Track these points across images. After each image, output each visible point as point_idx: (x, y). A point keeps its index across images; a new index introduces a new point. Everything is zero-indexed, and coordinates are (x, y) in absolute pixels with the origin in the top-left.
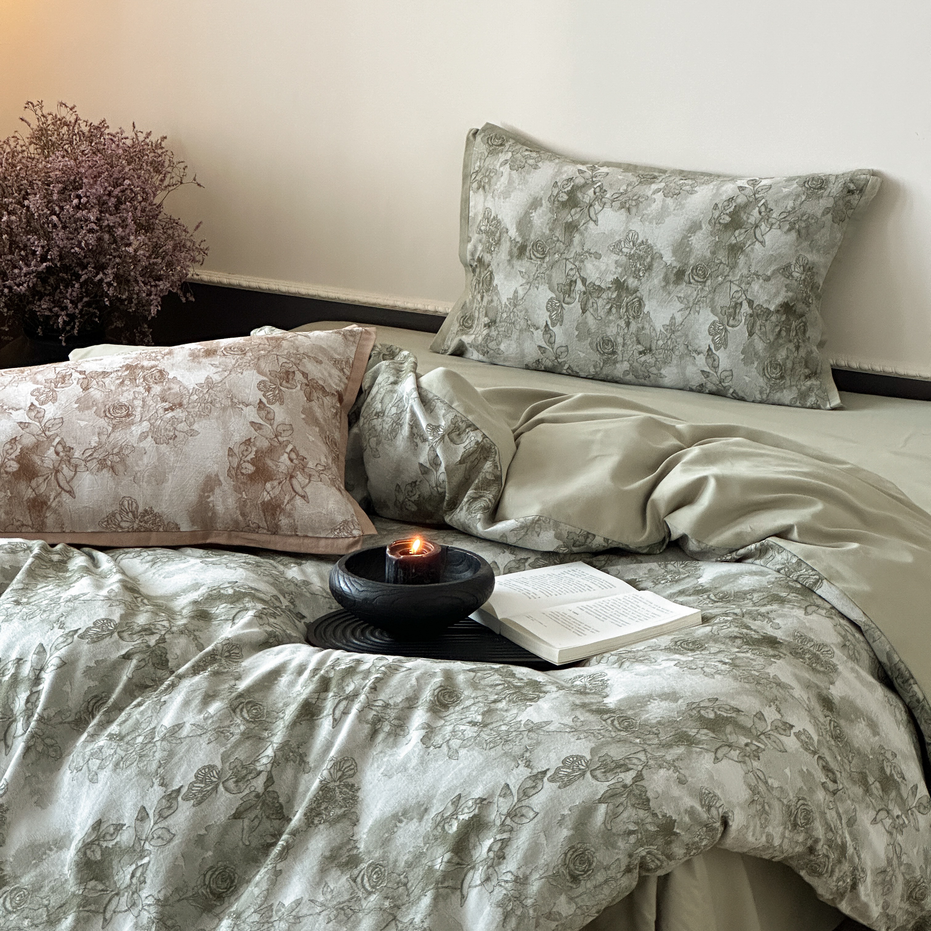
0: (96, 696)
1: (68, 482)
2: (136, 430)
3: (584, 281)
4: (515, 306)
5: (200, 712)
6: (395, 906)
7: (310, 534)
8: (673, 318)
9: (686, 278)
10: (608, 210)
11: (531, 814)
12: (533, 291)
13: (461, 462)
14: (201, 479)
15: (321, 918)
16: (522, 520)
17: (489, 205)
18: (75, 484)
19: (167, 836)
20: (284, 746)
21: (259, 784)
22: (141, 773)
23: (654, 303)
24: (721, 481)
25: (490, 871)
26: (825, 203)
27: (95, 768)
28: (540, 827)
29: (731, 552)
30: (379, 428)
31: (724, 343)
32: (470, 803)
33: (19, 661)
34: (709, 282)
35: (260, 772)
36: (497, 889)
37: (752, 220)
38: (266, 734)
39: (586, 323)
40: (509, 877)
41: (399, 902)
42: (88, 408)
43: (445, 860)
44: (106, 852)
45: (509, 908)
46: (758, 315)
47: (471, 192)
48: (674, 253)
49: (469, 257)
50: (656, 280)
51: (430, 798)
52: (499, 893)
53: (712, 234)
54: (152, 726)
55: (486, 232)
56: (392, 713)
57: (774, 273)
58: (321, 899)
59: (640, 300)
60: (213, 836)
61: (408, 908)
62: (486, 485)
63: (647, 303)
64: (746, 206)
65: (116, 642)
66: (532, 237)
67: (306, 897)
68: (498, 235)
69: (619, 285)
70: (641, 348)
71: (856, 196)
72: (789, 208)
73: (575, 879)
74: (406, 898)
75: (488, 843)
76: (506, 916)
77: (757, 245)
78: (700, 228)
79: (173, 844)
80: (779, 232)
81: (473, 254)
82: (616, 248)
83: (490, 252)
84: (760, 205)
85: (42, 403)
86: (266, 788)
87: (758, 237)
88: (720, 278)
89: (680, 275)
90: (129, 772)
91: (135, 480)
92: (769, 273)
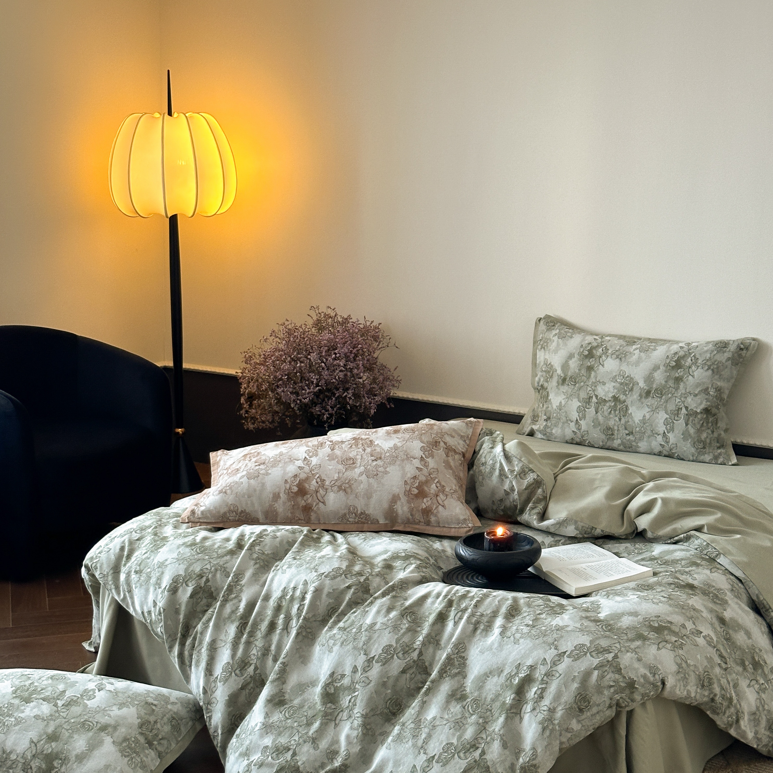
0: (333, 608)
1: (322, 498)
2: (357, 471)
3: (597, 396)
4: (560, 410)
5: (385, 617)
6: (485, 722)
7: (446, 526)
8: (644, 416)
9: (651, 395)
10: (609, 359)
11: (558, 675)
12: (570, 402)
13: (525, 489)
14: (390, 497)
15: (446, 727)
16: (557, 519)
17: (547, 357)
18: (325, 498)
19: (367, 681)
20: (428, 636)
21: (415, 655)
22: (355, 648)
23: (634, 408)
24: (665, 501)
25: (536, 704)
26: (727, 355)
27: (331, 645)
28: (562, 681)
29: (670, 539)
30: (483, 471)
31: (672, 429)
32: (525, 668)
33: (295, 588)
34: (664, 397)
35: (416, 649)
36: (539, 714)
37: (687, 364)
38: (419, 629)
39: (598, 419)
40: (545, 708)
41: (487, 720)
42: (334, 459)
43: (512, 698)
44: (336, 689)
45: (545, 725)
46: (691, 415)
47: (538, 350)
48: (645, 382)
49: (536, 384)
50: (635, 396)
51: (504, 665)
52: (540, 717)
53: (666, 371)
54: (360, 623)
55: (545, 371)
56: (485, 619)
57: (699, 392)
58: (446, 717)
59: (627, 407)
60: (391, 682)
61: (492, 723)
62: (539, 501)
63: (630, 408)
64: (684, 357)
65: (343, 579)
66: (569, 374)
67: (439, 716)
68: (551, 372)
69: (615, 399)
70: (627, 432)
71: (745, 351)
72: (707, 358)
73: (581, 710)
74: (491, 718)
75: (534, 690)
76: (544, 729)
77: (690, 377)
78: (659, 368)
79: (370, 685)
80: (702, 371)
81: (538, 383)
82: (614, 379)
83: (547, 382)
84: (691, 356)
85: (311, 457)
86: (419, 657)
87: (691, 373)
88: (670, 395)
89: (648, 393)
90: (348, 647)
91: (356, 496)
92: (696, 392)
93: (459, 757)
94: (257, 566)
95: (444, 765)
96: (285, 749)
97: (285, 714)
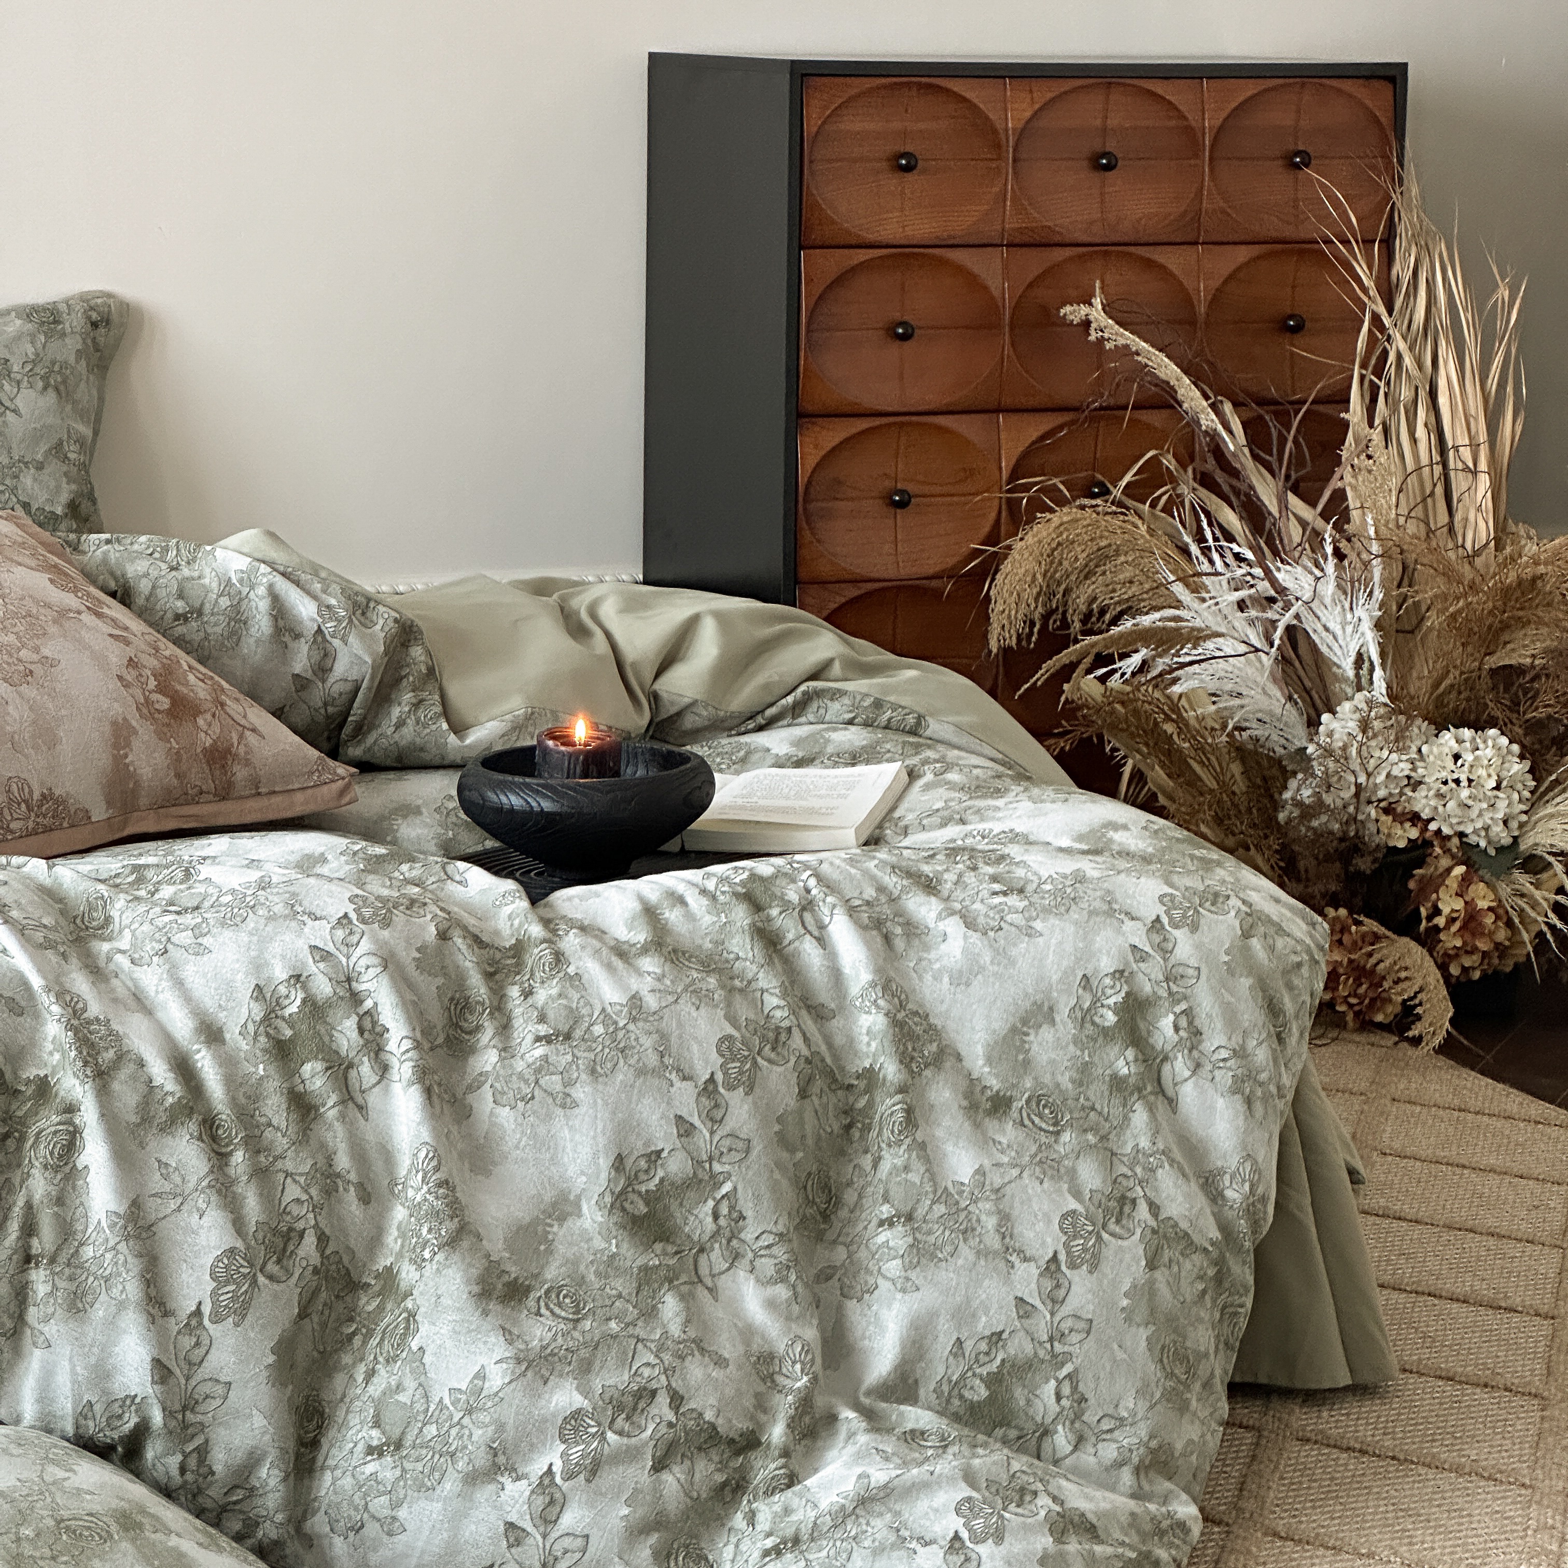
5: (639, 974)
6: (1101, 1138)
7: (279, 788)
11: (1193, 972)
13: (386, 652)
14: (106, 729)
15: (1026, 1180)
19: (741, 1145)
20: (784, 991)
21: (799, 1044)
22: (641, 1073)
25: (1195, 1053)
28: (1214, 983)
29: (752, 717)
32: (1108, 981)
33: (299, 979)
35: (789, 1029)
36: (1217, 1072)
40: (1224, 1054)
41: (1104, 1132)
43: (1129, 1058)
45: (1247, 1092)
51: (1046, 994)
52: (1225, 1078)
54: (599, 1007)
57: (45, 456)
58: (1005, 1159)
60: (793, 1130)
61: (1119, 1136)
62: (423, 682)
65: (406, 921)
67: (986, 1163)
71: (102, 331)
72: (32, 357)
73: (1281, 1038)
74: (1108, 1125)
75: (1166, 1023)
76: (1248, 1102)
79: (755, 1153)
80: (32, 392)
86: (808, 1048)
87: (9, 405)
90: (620, 1077)
91: (15, 747)
92: (39, 458)
93: (1114, 1236)
94: (73, 961)
95: (1094, 1267)
96: (640, 1398)
97: (552, 1312)
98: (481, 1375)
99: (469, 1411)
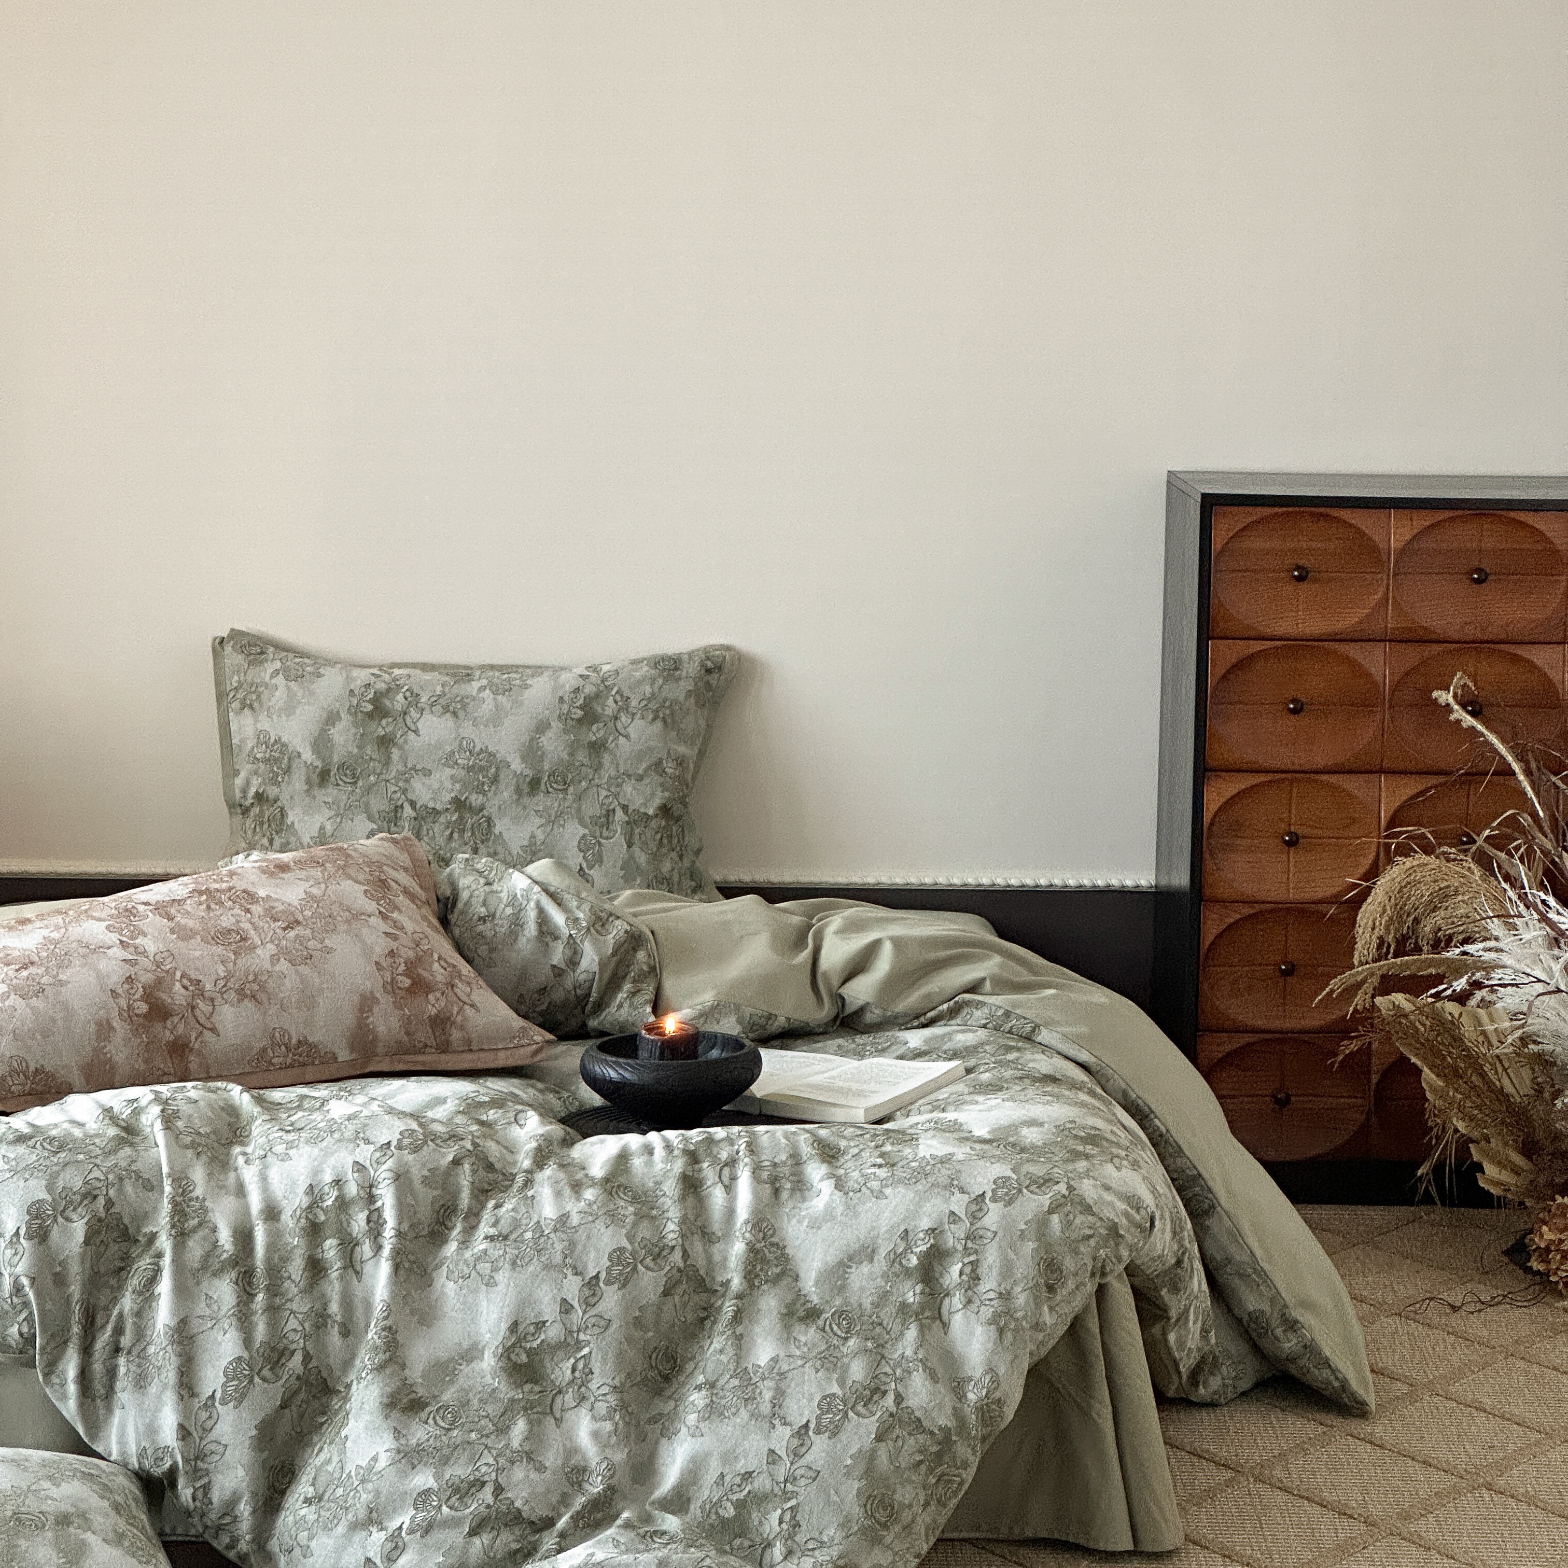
0: (443, 1205)
1: (208, 1019)
2: (265, 953)
3: (413, 804)
5: (578, 1200)
6: (878, 1346)
7: (486, 1047)
8: (533, 837)
9: (543, 787)
10: (427, 715)
11: (989, 1234)
12: (346, 823)
13: (613, 955)
14: (356, 998)
15: (807, 1369)
16: (699, 1006)
17: (265, 724)
18: (215, 1019)
19: (603, 1323)
20: (684, 1221)
21: (677, 1257)
22: (547, 1267)
23: (506, 820)
25: (970, 1293)
26: (686, 685)
27: (488, 1272)
28: (1004, 1244)
29: (917, 1018)
31: (599, 860)
32: (921, 1235)
34: (571, 789)
35: (673, 1247)
36: (982, 1308)
37: (609, 711)
38: (654, 1212)
40: (992, 1295)
41: (882, 1342)
42: (190, 937)
43: (918, 1291)
44: (530, 1353)
45: (1002, 1324)
46: (635, 822)
47: (231, 714)
48: (524, 759)
49: (238, 795)
50: (506, 793)
51: (874, 1240)
52: (987, 1312)
53: (565, 731)
54: (535, 1220)
55: (266, 761)
56: (784, 1171)
57: (646, 771)
58: (798, 1352)
59: (489, 820)
60: (650, 1317)
61: (893, 1345)
62: (642, 977)
63: (497, 821)
64: (597, 696)
65: (435, 1150)
66: (336, 758)
67: (782, 1355)
68: (286, 761)
69: (459, 804)
71: (717, 675)
72: (648, 695)
73: (1051, 1288)
74: (887, 1337)
75: (956, 1269)
76: (1001, 1332)
77: (622, 740)
78: (549, 726)
79: (612, 1329)
80: (643, 722)
81: (244, 791)
82: (449, 760)
83: (276, 784)
84: (614, 692)
86: (685, 1261)
87: (622, 731)
88: (584, 783)
89: (534, 784)
90: (531, 1268)
91: (283, 1008)
92: (640, 772)
93: (858, 1414)
94: (204, 1158)
95: (834, 1435)
96: (474, 1485)
97: (436, 1422)
98: (375, 1459)
99: (363, 1481)
